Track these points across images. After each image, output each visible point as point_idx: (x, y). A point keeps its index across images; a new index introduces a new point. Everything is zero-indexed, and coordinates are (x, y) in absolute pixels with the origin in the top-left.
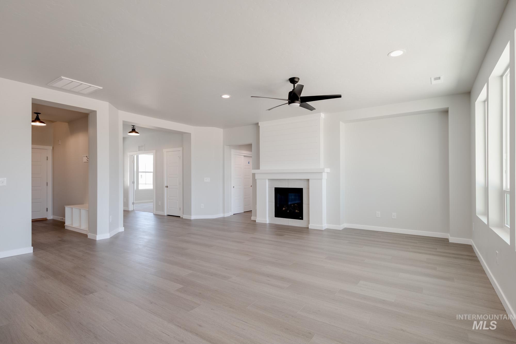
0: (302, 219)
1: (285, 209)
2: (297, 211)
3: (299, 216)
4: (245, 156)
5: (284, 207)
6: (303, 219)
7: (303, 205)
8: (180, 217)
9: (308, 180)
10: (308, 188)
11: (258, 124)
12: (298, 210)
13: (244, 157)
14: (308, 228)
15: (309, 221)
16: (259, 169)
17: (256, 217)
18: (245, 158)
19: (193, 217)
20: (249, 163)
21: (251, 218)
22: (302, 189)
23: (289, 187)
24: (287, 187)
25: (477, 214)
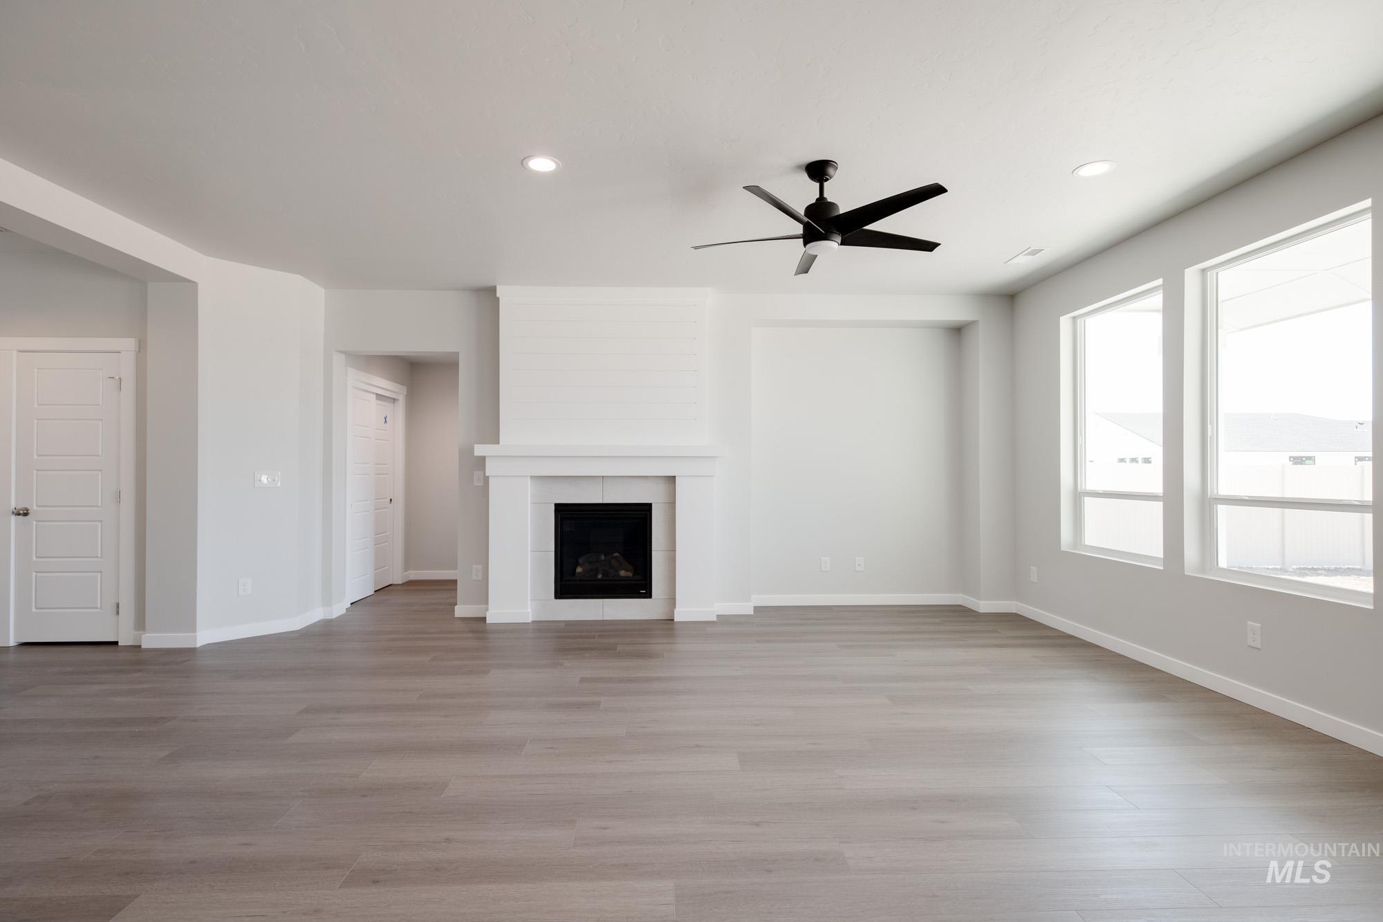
0: (648, 595)
1: (584, 571)
2: (622, 573)
3: (640, 587)
4: (379, 396)
5: (581, 565)
6: (650, 596)
7: (653, 553)
8: (116, 643)
9: (672, 479)
10: (672, 504)
11: (492, 290)
12: (627, 570)
13: (377, 399)
14: (673, 620)
15: (674, 599)
16: (497, 442)
17: (487, 603)
18: (379, 402)
19: (205, 636)
20: (386, 421)
21: (453, 611)
22: (650, 505)
23: (605, 502)
24: (600, 502)
25: (1063, 548)
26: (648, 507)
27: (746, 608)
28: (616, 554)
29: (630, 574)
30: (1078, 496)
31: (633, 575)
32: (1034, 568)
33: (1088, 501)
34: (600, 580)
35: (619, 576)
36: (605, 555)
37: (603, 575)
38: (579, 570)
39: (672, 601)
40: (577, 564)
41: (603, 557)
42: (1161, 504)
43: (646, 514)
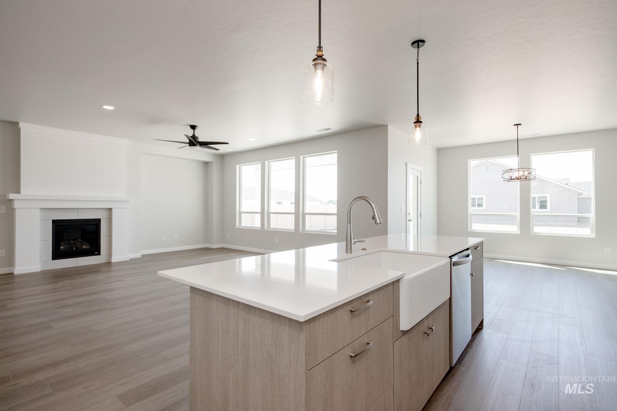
0: (99, 254)
1: (64, 248)
2: (84, 247)
3: (95, 250)
5: (62, 245)
7: (101, 237)
9: (110, 209)
10: (110, 219)
12: (86, 246)
14: (111, 262)
16: (19, 193)
17: (14, 267)
22: (100, 219)
23: (78, 218)
24: (76, 218)
25: (237, 227)
26: (99, 221)
27: (138, 255)
28: (80, 240)
29: (88, 247)
30: (240, 213)
31: (90, 247)
32: (228, 234)
33: (243, 214)
34: (75, 250)
35: (82, 248)
36: (73, 241)
37: (76, 248)
38: (62, 247)
39: (110, 255)
40: (60, 246)
41: (72, 242)
42: (260, 214)
43: (98, 223)
